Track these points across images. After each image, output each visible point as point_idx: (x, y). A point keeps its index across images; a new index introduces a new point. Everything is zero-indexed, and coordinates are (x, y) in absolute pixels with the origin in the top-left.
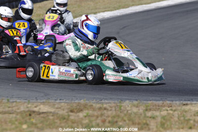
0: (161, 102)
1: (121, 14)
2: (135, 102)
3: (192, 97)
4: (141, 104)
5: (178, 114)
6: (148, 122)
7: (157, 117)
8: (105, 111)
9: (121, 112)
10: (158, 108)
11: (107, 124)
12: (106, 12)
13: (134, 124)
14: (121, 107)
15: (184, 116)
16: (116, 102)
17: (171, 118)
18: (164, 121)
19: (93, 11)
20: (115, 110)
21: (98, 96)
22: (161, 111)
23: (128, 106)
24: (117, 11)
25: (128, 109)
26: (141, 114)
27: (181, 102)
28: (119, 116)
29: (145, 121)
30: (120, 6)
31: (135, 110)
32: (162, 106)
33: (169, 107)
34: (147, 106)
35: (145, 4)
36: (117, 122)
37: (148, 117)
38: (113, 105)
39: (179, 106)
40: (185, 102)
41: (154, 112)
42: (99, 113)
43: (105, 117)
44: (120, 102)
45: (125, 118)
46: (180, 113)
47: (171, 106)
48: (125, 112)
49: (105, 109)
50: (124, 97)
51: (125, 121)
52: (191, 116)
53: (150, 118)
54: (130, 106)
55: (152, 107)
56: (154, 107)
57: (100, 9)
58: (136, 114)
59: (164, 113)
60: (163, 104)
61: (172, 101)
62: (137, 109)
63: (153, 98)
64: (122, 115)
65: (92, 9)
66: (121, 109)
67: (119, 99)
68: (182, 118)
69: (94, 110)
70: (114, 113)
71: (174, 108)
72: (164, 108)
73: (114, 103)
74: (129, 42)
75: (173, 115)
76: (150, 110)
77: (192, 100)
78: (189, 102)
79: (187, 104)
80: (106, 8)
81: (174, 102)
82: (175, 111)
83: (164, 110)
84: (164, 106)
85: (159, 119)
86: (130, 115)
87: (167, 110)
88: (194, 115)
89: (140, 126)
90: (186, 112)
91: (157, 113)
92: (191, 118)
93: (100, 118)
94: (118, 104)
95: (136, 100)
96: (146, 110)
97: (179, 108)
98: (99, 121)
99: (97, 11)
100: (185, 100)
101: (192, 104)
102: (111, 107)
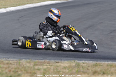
0: (43, 60)
1: (20, 9)
2: (28, 60)
3: (61, 58)
4: (31, 61)
5: (53, 68)
6: (36, 72)
7: (41, 69)
8: (11, 65)
9: (20, 66)
10: (42, 64)
11: (12, 73)
12: (11, 7)
13: (27, 73)
14: (20, 63)
15: (57, 69)
16: (17, 60)
17: (49, 70)
18: (45, 72)
19: (4, 7)
20: (17, 65)
21: (6, 56)
22: (43, 66)
23: (24, 62)
24: (18, 7)
25: (24, 64)
26: (32, 67)
27: (55, 61)
28: (18, 68)
29: (34, 72)
30: (20, 4)
31: (28, 65)
32: (44, 63)
33: (48, 64)
34: (35, 63)
35: (35, 3)
36: (17, 71)
37: (36, 69)
38: (15, 61)
39: (54, 63)
40: (57, 61)
41: (39, 66)
42: (7, 66)
43: (10, 69)
44: (19, 60)
45: (23, 69)
46: (54, 67)
47: (49, 63)
48: (22, 66)
49: (11, 64)
50: (22, 57)
51: (22, 71)
52: (61, 69)
53: (37, 69)
54: (25, 62)
55: (38, 63)
56: (40, 63)
57: (8, 5)
58: (29, 67)
59: (45, 67)
60: (44, 61)
61: (50, 60)
62: (30, 64)
63: (39, 58)
64: (20, 67)
65: (3, 6)
66: (20, 64)
67: (18, 58)
68: (56, 70)
69: (4, 64)
70: (16, 66)
71: (51, 64)
72: (45, 64)
73: (16, 60)
74: (24, 25)
75: (50, 68)
76: (37, 65)
77: (61, 60)
78: (60, 61)
79: (58, 62)
80: (11, 5)
81: (51, 61)
82: (51, 66)
83: (45, 65)
84: (45, 63)
85: (42, 71)
86: (25, 67)
87: (47, 65)
88: (63, 69)
89: (31, 74)
90: (58, 66)
91: (41, 67)
92: (61, 70)
93: (7, 69)
94: (18, 61)
95: (29, 59)
96: (35, 65)
97: (54, 64)
98: (7, 71)
99: (6, 6)
100: (57, 60)
101: (61, 62)
102: (14, 63)
